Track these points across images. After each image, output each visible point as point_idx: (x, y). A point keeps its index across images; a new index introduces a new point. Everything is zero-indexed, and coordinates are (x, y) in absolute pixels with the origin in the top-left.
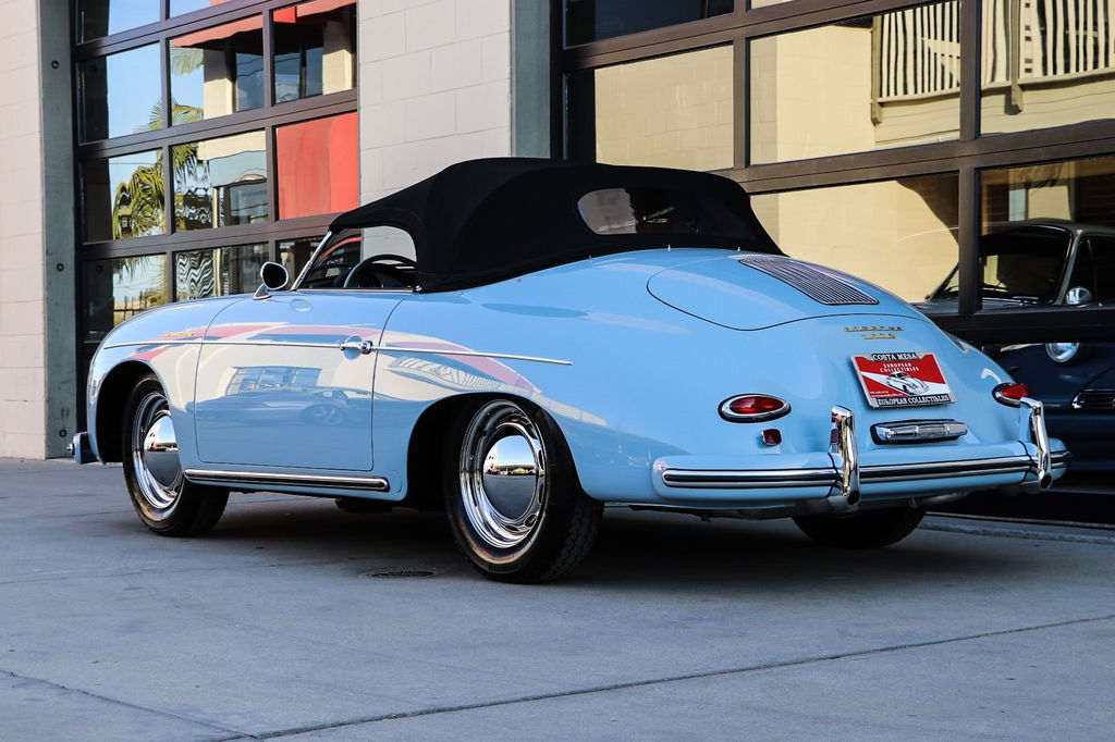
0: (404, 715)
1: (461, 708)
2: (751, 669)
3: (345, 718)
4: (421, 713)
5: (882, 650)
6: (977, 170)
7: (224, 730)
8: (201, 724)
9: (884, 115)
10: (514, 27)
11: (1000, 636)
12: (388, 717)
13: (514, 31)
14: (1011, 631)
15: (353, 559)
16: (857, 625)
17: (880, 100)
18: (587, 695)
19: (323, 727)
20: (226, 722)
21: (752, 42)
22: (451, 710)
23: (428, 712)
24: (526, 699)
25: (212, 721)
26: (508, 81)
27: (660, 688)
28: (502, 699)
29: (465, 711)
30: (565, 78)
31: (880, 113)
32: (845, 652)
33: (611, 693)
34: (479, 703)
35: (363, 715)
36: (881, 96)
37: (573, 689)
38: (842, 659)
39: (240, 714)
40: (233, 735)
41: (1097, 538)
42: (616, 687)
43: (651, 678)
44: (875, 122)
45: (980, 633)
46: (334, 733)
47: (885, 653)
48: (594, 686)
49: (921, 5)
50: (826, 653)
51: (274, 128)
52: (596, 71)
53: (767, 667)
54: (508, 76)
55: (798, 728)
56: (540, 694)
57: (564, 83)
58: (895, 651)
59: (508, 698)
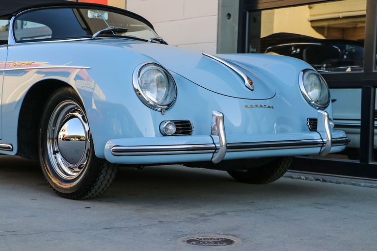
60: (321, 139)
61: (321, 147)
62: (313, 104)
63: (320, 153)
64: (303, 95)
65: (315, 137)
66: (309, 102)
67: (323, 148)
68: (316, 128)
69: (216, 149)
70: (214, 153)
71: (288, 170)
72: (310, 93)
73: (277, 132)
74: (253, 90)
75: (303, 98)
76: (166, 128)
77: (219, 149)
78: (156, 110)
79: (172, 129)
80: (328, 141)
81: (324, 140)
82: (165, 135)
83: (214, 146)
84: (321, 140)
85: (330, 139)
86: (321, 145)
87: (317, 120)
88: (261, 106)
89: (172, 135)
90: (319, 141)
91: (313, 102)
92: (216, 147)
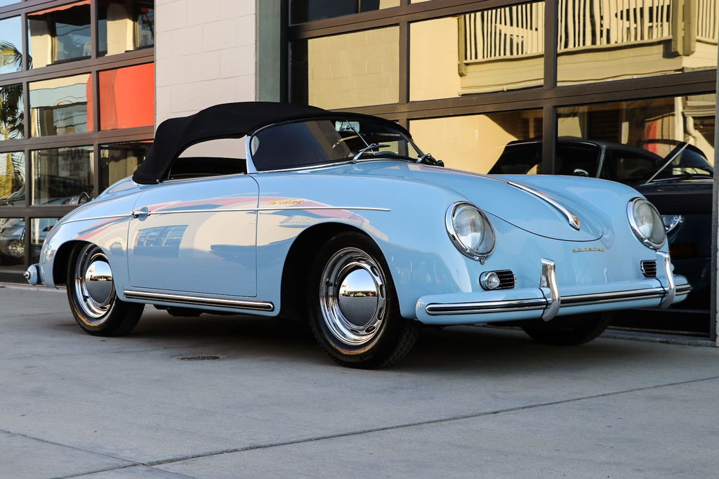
0: (236, 450)
1: (271, 446)
2: (445, 420)
3: (200, 453)
4: (247, 449)
5: (523, 408)
6: (555, 107)
7: (124, 460)
8: (108, 456)
9: (468, 71)
10: (258, 11)
11: (591, 399)
12: (227, 452)
13: (258, 14)
14: (598, 396)
15: (166, 348)
16: (502, 392)
17: (466, 62)
18: (348, 437)
19: (186, 458)
20: (123, 455)
21: (411, 25)
22: (265, 447)
23: (251, 448)
24: (310, 440)
25: (114, 454)
26: (254, 45)
27: (393, 432)
28: (295, 439)
29: (274, 448)
30: (290, 44)
31: (466, 69)
32: (500, 409)
33: (363, 435)
34: (282, 442)
35: (210, 451)
36: (466, 59)
37: (338, 433)
38: (501, 414)
39: (131, 450)
40: (131, 463)
41: (630, 337)
42: (365, 432)
43: (385, 426)
44: (461, 75)
45: (579, 397)
46: (195, 462)
47: (525, 410)
48: (350, 431)
49: (521, 4)
50: (488, 410)
51: (98, 72)
52: (309, 40)
53: (454, 419)
54: (254, 42)
55: (489, 458)
56: (318, 436)
57: (289, 47)
58: (532, 409)
59: (299, 439)
60: (662, 287)
61: (662, 297)
62: (647, 243)
63: (661, 304)
64: (634, 231)
65: (653, 285)
66: (641, 240)
67: (664, 299)
68: (655, 273)
69: (547, 304)
70: (544, 309)
71: (610, 327)
72: (641, 228)
73: (608, 281)
74: (578, 230)
75: (633, 235)
76: (488, 281)
77: (551, 304)
78: (474, 259)
79: (496, 281)
80: (670, 289)
81: (666, 289)
82: (486, 289)
83: (545, 300)
84: (662, 289)
85: (673, 286)
86: (662, 295)
87: (655, 262)
88: (590, 250)
89: (494, 289)
90: (658, 290)
91: (647, 241)
92: (547, 301)
